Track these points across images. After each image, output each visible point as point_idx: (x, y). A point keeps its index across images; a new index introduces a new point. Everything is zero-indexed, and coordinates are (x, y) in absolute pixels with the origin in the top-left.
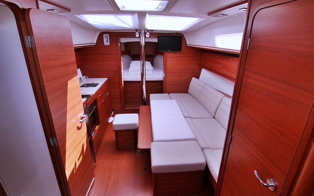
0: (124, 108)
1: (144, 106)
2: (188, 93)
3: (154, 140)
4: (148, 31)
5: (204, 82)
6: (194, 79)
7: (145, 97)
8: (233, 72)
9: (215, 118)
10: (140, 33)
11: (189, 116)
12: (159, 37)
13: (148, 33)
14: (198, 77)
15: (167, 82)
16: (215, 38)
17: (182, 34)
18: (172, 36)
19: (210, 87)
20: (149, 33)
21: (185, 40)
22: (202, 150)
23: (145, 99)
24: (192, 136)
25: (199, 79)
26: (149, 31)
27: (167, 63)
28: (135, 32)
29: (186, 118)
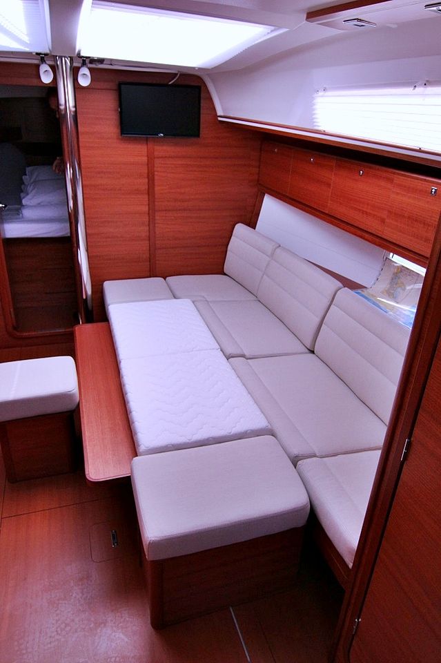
0: (18, 334)
1: (89, 326)
2: (225, 274)
3: (142, 448)
4: (84, 64)
5: (273, 241)
6: (240, 229)
7: (89, 292)
8: (366, 213)
9: (313, 352)
10: (54, 68)
11: (238, 352)
12: (123, 86)
13: (85, 71)
14: (252, 224)
15: (157, 242)
16: (313, 98)
17: (199, 78)
18: (167, 85)
19: (294, 254)
20: (89, 69)
21: (211, 99)
22: (295, 461)
23: (89, 298)
24: (259, 422)
25: (255, 229)
26: (87, 61)
27: (156, 177)
28: (36, 62)
29: (231, 360)
